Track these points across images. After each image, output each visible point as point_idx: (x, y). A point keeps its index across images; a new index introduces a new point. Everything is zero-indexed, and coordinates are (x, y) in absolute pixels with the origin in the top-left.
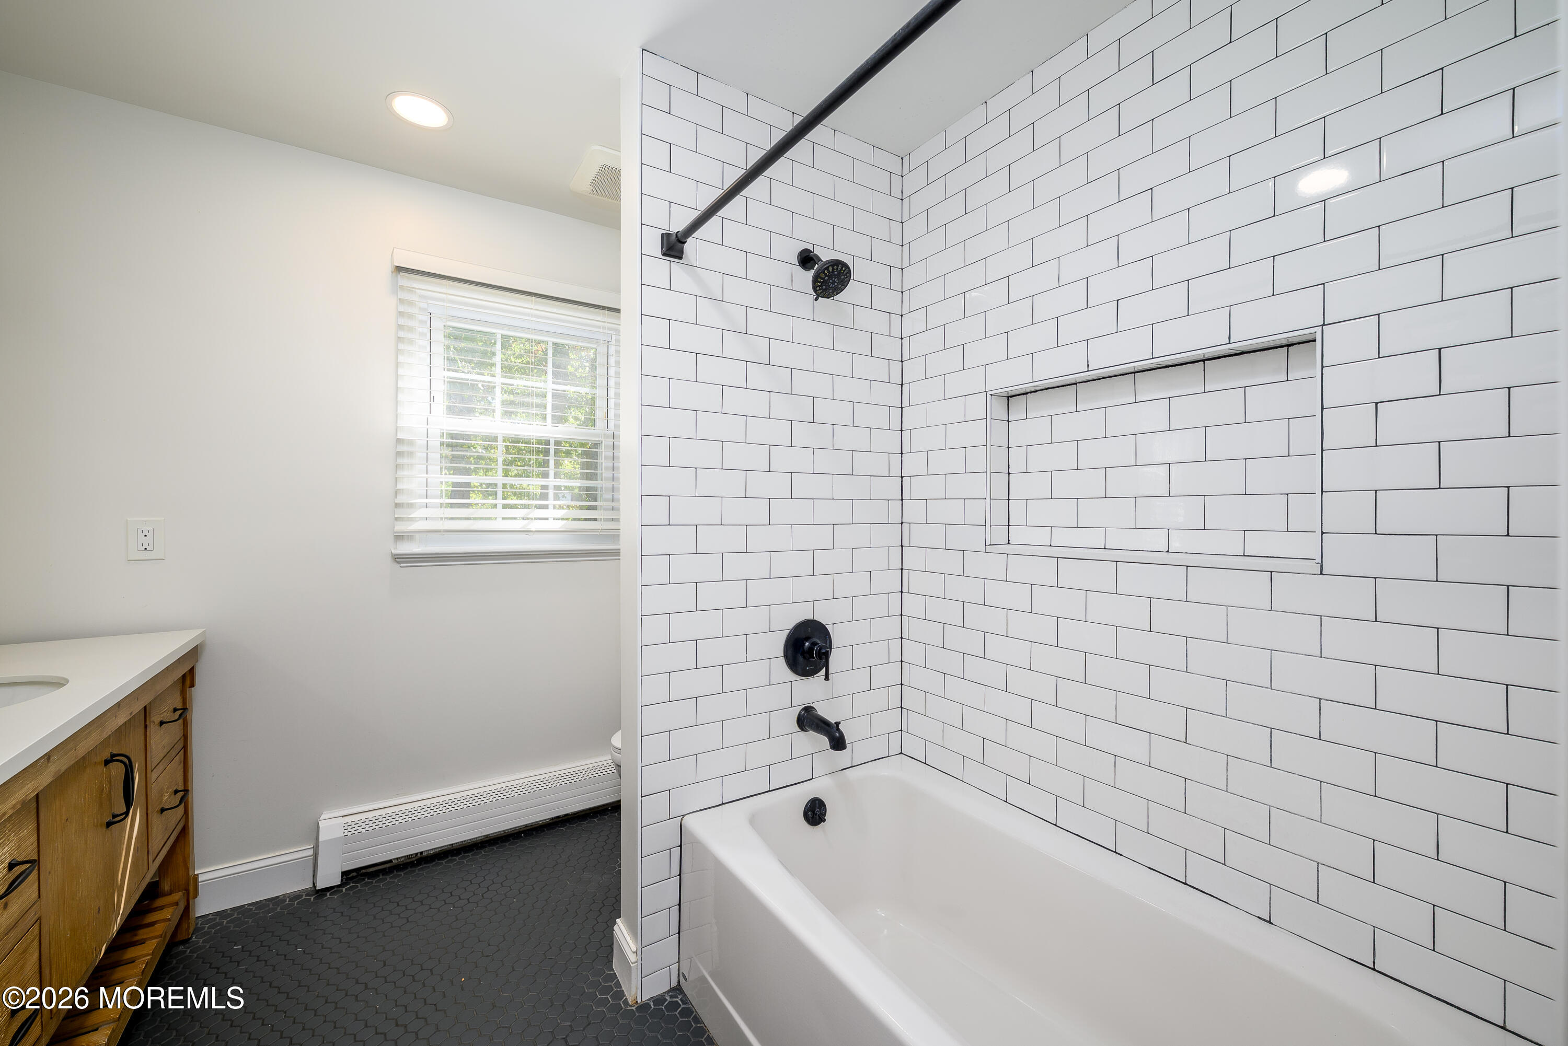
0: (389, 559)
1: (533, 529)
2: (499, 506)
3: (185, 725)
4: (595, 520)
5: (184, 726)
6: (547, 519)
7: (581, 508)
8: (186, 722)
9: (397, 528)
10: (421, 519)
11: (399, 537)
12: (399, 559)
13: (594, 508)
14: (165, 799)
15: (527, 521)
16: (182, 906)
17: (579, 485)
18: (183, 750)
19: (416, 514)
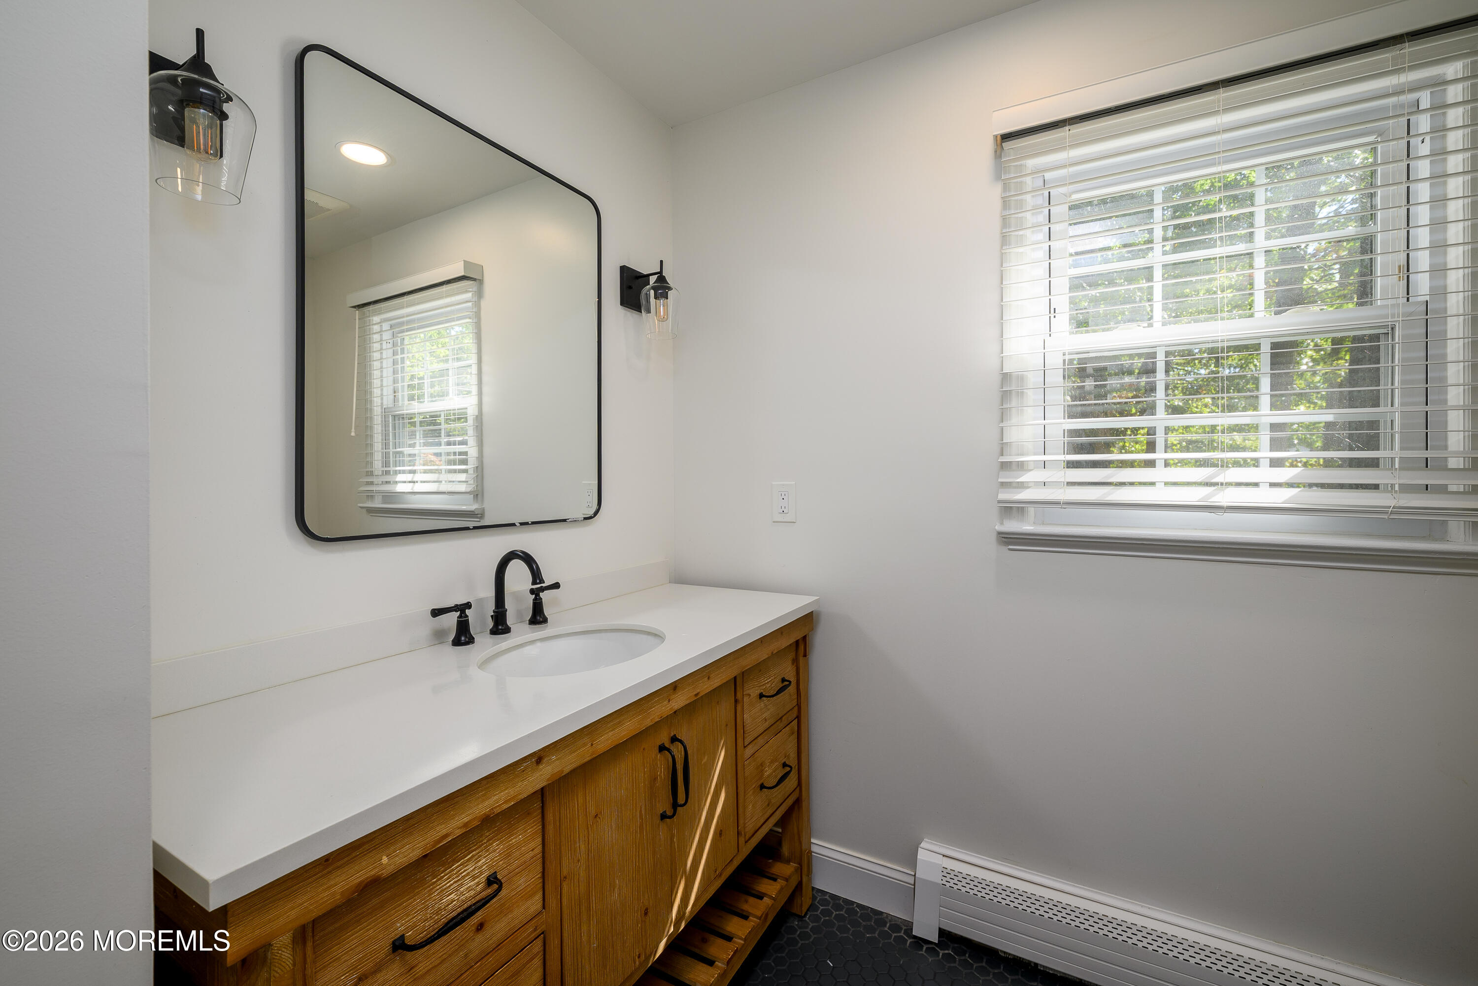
0: (993, 537)
1: (1225, 504)
2: (1160, 464)
3: (799, 695)
4: (1376, 487)
5: (797, 695)
6: (1256, 485)
7: (1329, 463)
8: (799, 693)
9: (1002, 496)
10: (1037, 484)
11: (1009, 510)
12: (1008, 539)
13: (1373, 463)
14: (766, 774)
15: (1213, 488)
16: (794, 882)
17: (1330, 418)
18: (797, 719)
19: (1025, 478)
